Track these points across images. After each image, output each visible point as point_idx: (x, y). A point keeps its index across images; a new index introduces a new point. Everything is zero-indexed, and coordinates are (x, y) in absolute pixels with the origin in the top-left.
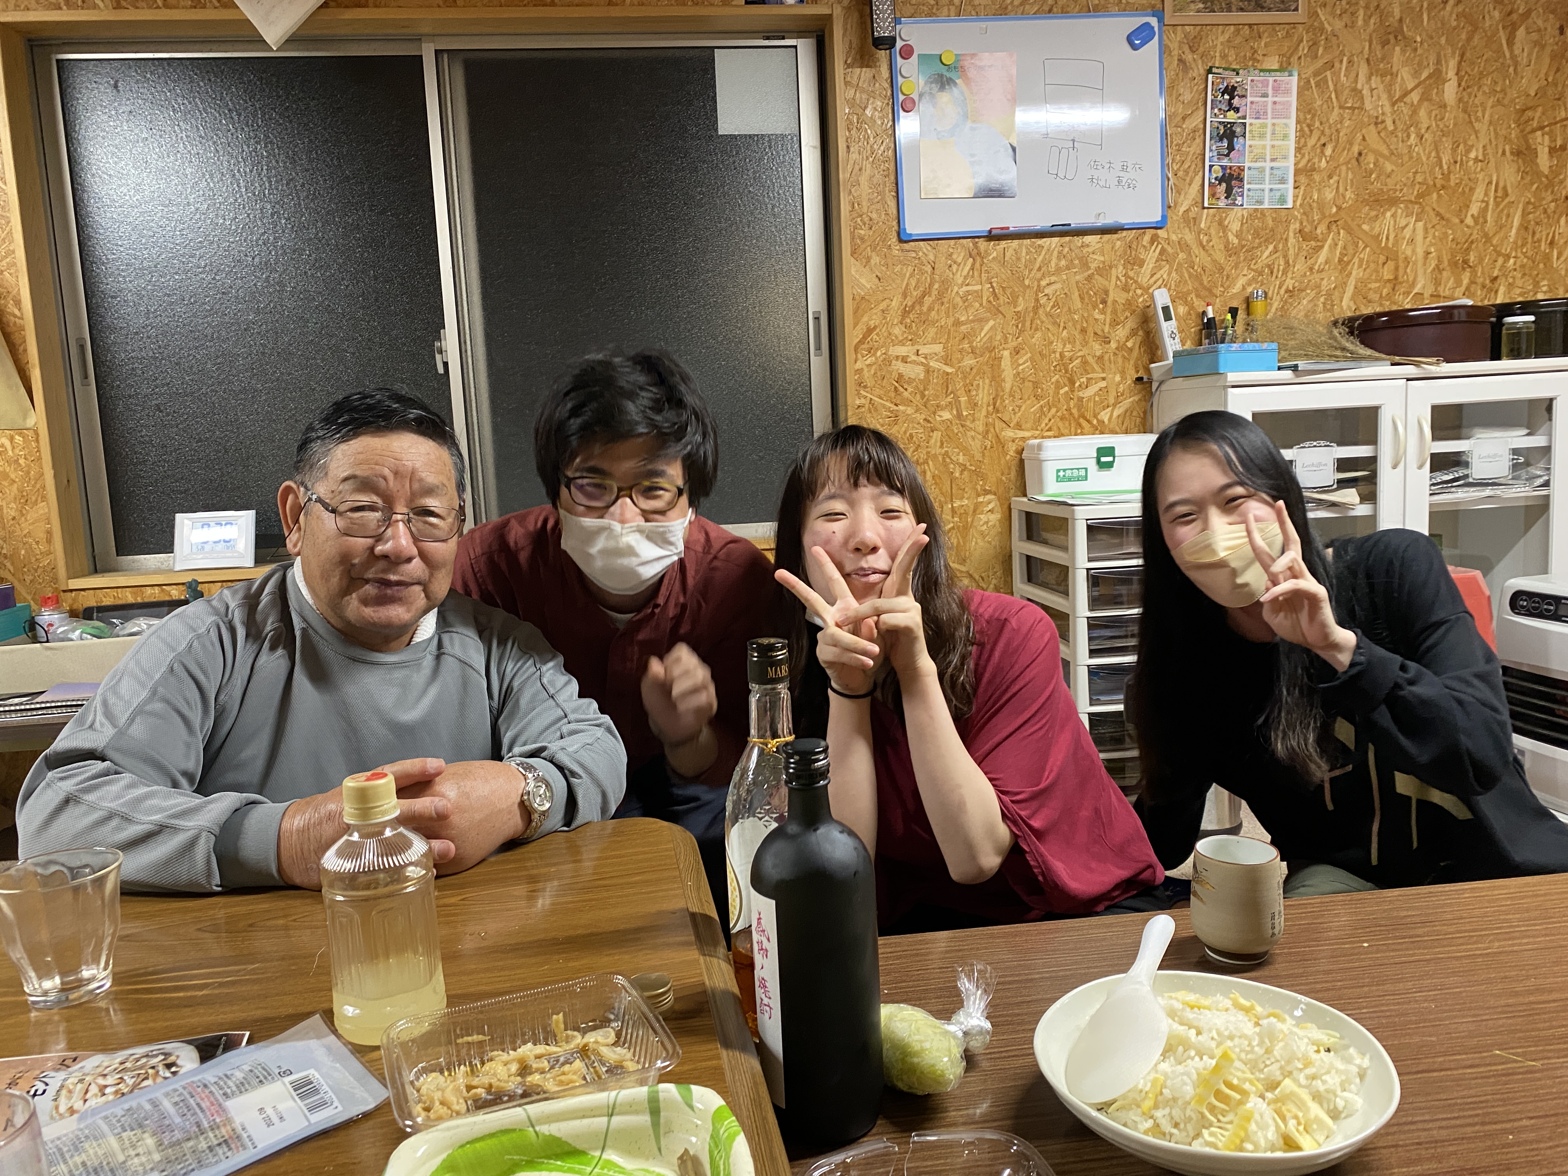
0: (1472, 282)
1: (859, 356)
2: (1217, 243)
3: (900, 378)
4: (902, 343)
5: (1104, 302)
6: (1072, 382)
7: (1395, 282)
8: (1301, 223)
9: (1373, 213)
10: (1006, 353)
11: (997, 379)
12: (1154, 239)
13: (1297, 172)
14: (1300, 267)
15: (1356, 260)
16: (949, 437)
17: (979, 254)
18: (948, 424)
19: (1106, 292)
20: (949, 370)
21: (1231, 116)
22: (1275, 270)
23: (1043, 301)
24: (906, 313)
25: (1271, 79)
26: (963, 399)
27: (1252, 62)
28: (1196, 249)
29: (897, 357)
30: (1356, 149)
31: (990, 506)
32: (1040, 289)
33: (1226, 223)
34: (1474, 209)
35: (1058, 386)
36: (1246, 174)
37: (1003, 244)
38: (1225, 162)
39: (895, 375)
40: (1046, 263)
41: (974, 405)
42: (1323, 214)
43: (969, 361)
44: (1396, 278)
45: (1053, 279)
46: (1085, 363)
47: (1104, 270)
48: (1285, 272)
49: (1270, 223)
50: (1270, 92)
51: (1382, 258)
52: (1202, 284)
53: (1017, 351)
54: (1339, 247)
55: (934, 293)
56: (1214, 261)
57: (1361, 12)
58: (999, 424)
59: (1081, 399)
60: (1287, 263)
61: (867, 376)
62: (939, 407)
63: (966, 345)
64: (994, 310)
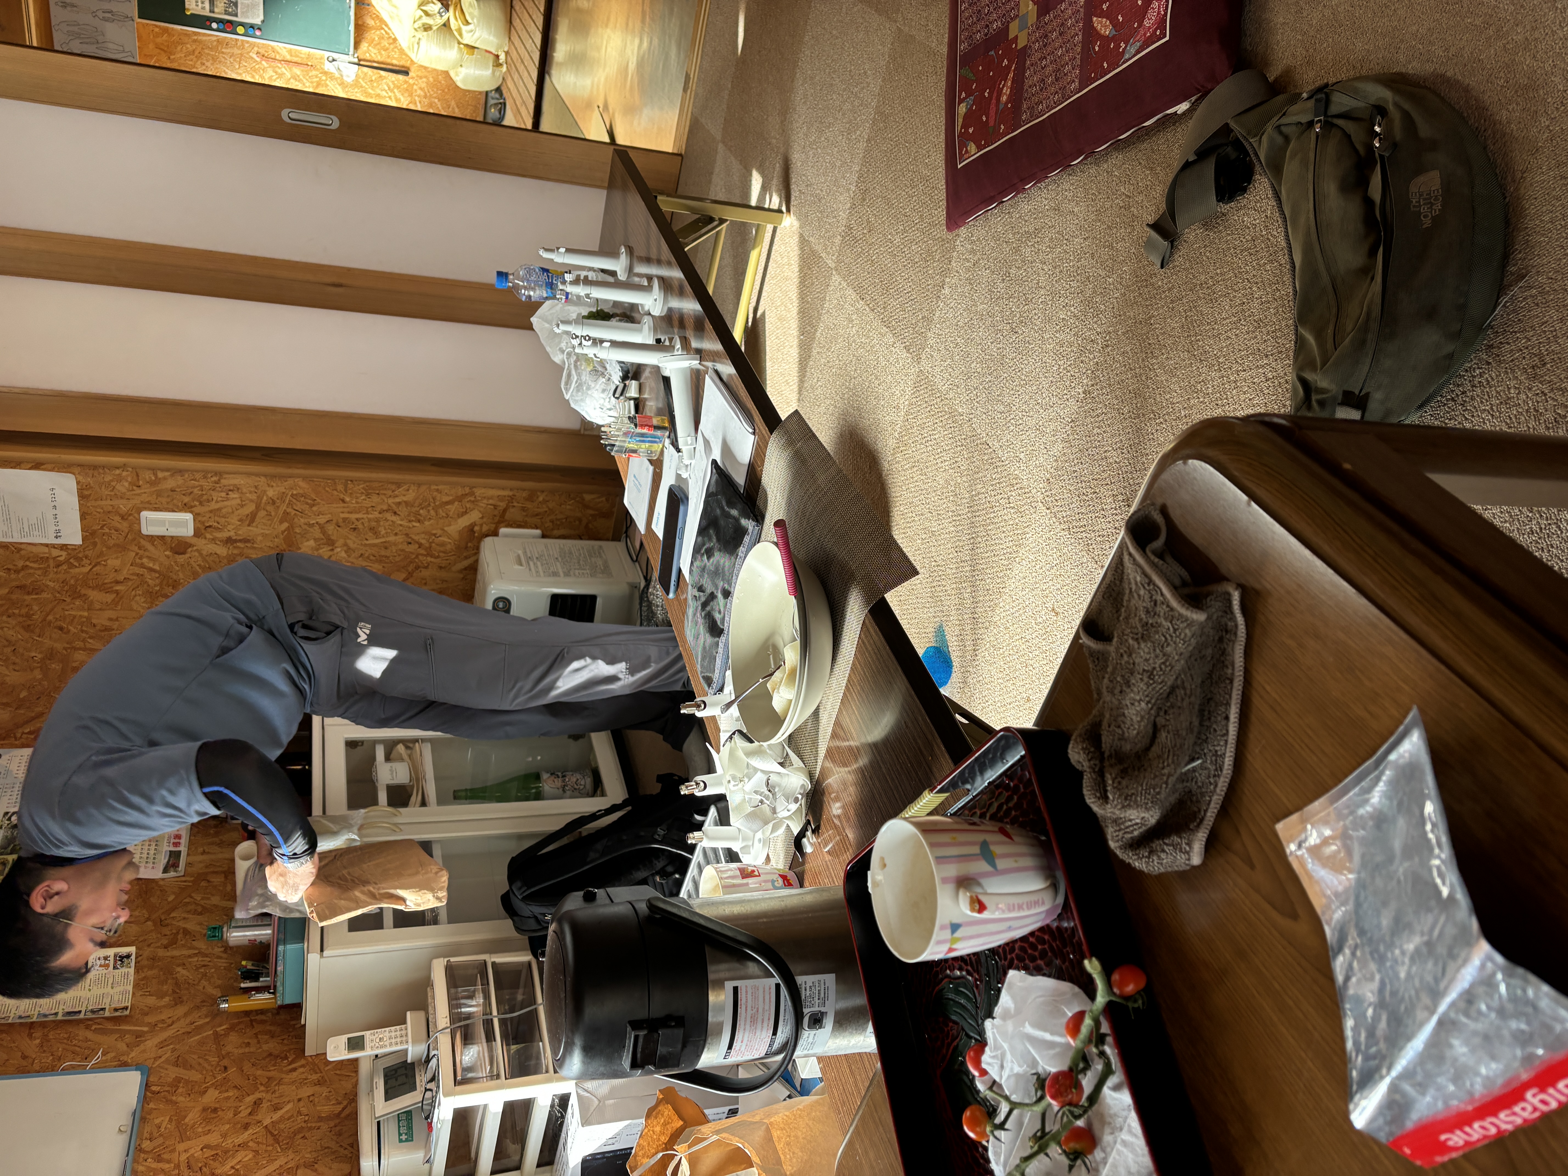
5: (215, 1112)
8: (158, 947)
9: (158, 893)
12: (159, 1074)
15: (202, 902)
19: (205, 1111)
22: (203, 963)
33: (146, 1008)
42: (151, 931)
44: (224, 872)
46: (280, 1120)
47: (181, 1115)
48: (206, 956)
49: (155, 972)
51: (203, 884)
52: (208, 1023)
54: (186, 916)
56: (186, 1015)
60: (195, 955)
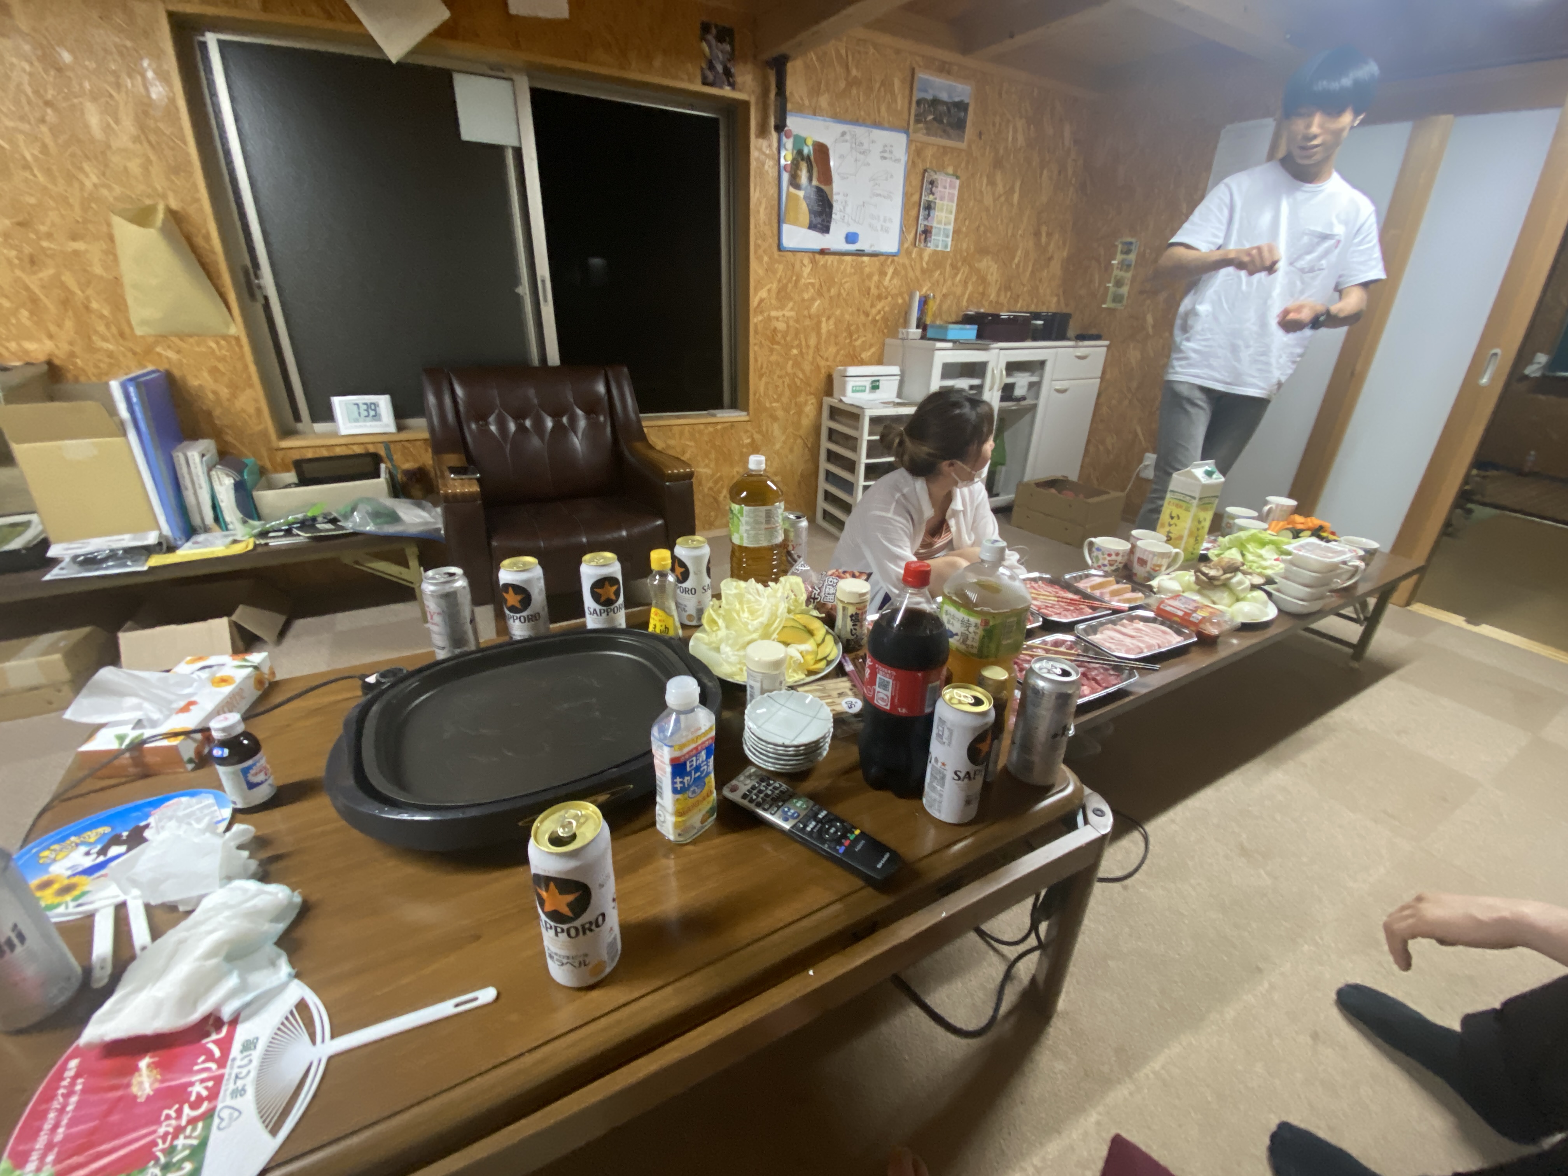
0: (1011, 297)
1: (757, 315)
2: (918, 267)
3: (775, 330)
4: (777, 309)
5: (868, 294)
6: (851, 336)
7: (983, 294)
8: (952, 260)
9: (980, 258)
10: (824, 319)
11: (819, 334)
12: (893, 261)
13: (954, 232)
14: (949, 282)
15: (970, 281)
16: (797, 364)
17: (815, 262)
18: (795, 355)
19: (869, 289)
20: (797, 326)
21: (931, 198)
23: (842, 291)
24: (779, 292)
25: (948, 180)
26: (803, 343)
27: (941, 168)
28: (909, 269)
29: (774, 317)
30: (977, 223)
31: (811, 401)
32: (841, 285)
33: (923, 256)
34: (1016, 261)
35: (845, 338)
36: (934, 231)
37: (827, 257)
38: (926, 223)
39: (772, 327)
40: (845, 269)
41: (808, 346)
42: (961, 256)
43: (807, 322)
45: (848, 279)
46: (858, 326)
47: (870, 276)
49: (940, 258)
50: (948, 186)
51: (980, 281)
53: (828, 318)
54: (965, 274)
55: (793, 282)
56: (916, 276)
57: (988, 149)
58: (819, 358)
59: (854, 346)
60: (944, 280)
61: (760, 327)
62: (792, 347)
63: (806, 313)
64: (820, 294)
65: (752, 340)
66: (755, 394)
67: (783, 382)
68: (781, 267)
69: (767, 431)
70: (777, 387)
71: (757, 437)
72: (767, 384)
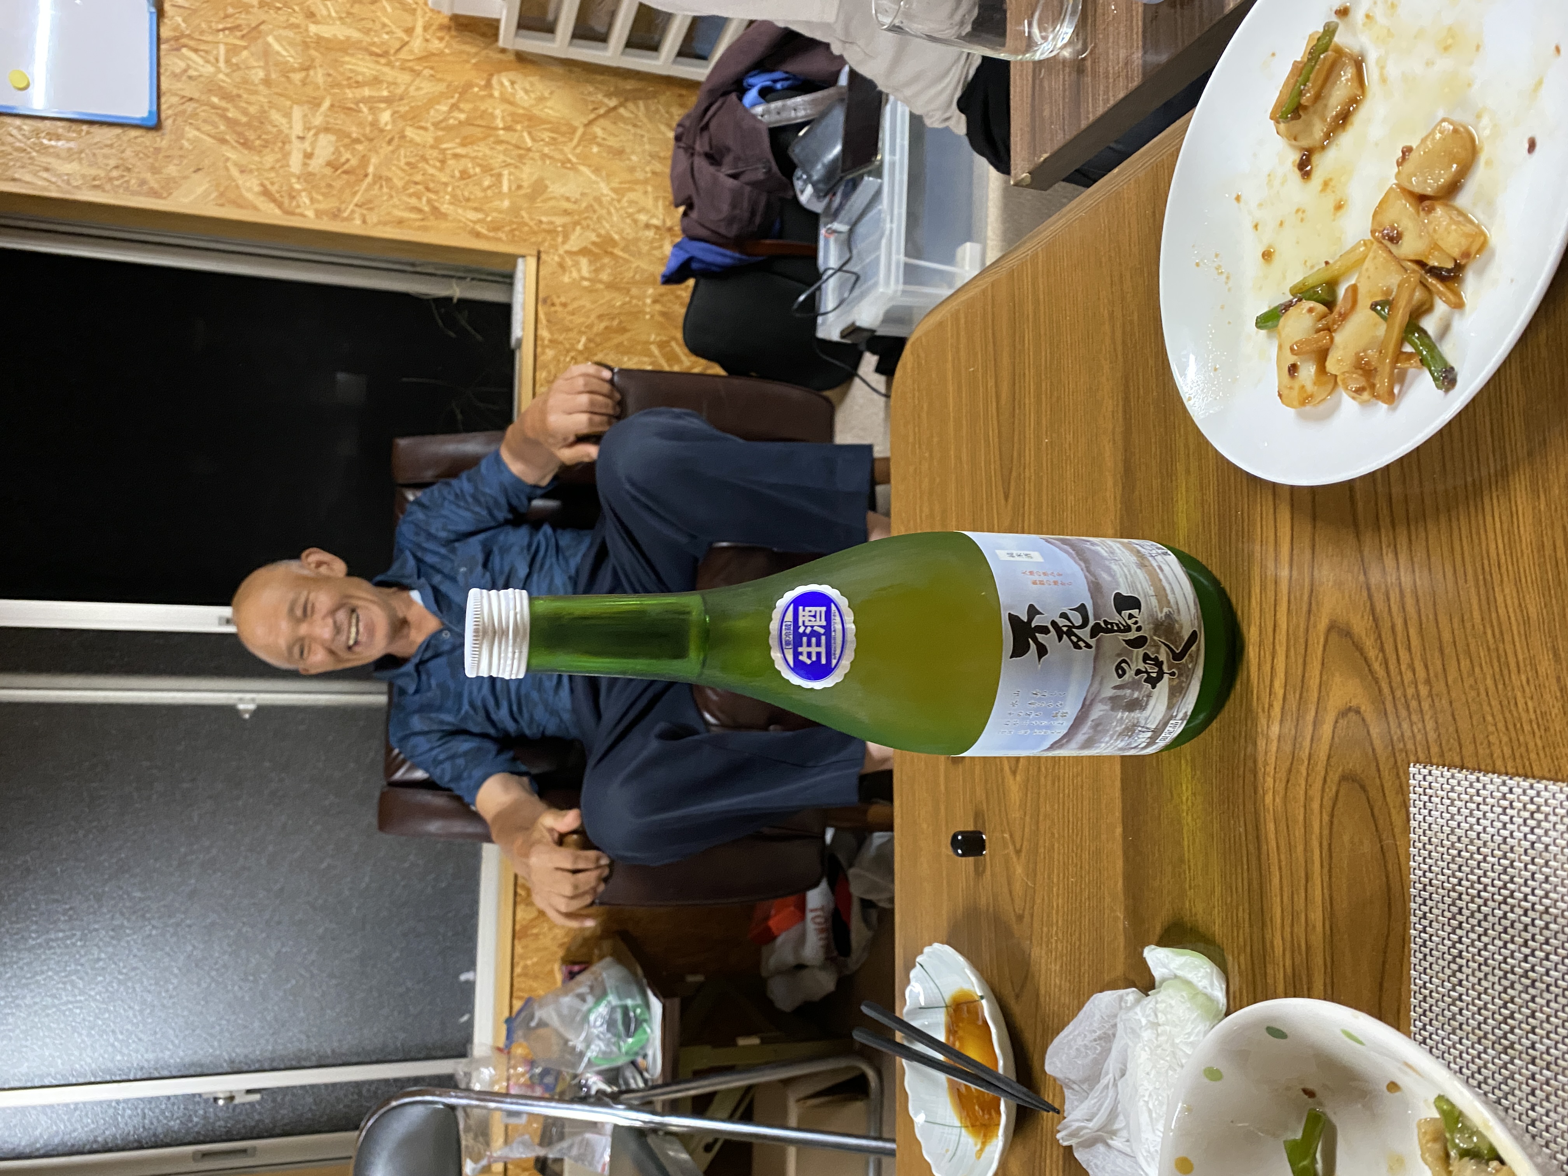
1: (298, 211)
3: (332, 165)
4: (286, 155)
10: (313, 29)
11: (345, 47)
16: (414, 117)
17: (177, 39)
18: (397, 116)
20: (327, 104)
24: (246, 144)
26: (367, 92)
29: (305, 164)
31: (507, 83)
39: (328, 171)
41: (376, 81)
43: (319, 76)
55: (223, 104)
58: (403, 55)
61: (325, 205)
62: (374, 124)
63: (297, 77)
64: (254, 33)
65: (355, 227)
66: (478, 235)
67: (456, 156)
68: (191, 133)
69: (566, 212)
70: (465, 175)
71: (575, 242)
72: (455, 200)
